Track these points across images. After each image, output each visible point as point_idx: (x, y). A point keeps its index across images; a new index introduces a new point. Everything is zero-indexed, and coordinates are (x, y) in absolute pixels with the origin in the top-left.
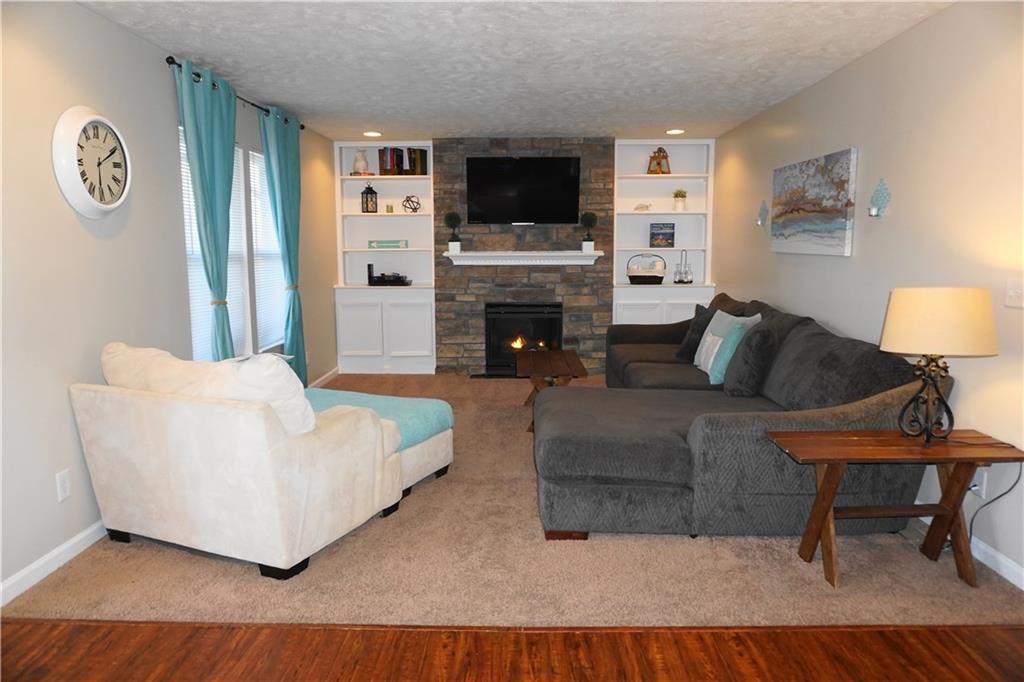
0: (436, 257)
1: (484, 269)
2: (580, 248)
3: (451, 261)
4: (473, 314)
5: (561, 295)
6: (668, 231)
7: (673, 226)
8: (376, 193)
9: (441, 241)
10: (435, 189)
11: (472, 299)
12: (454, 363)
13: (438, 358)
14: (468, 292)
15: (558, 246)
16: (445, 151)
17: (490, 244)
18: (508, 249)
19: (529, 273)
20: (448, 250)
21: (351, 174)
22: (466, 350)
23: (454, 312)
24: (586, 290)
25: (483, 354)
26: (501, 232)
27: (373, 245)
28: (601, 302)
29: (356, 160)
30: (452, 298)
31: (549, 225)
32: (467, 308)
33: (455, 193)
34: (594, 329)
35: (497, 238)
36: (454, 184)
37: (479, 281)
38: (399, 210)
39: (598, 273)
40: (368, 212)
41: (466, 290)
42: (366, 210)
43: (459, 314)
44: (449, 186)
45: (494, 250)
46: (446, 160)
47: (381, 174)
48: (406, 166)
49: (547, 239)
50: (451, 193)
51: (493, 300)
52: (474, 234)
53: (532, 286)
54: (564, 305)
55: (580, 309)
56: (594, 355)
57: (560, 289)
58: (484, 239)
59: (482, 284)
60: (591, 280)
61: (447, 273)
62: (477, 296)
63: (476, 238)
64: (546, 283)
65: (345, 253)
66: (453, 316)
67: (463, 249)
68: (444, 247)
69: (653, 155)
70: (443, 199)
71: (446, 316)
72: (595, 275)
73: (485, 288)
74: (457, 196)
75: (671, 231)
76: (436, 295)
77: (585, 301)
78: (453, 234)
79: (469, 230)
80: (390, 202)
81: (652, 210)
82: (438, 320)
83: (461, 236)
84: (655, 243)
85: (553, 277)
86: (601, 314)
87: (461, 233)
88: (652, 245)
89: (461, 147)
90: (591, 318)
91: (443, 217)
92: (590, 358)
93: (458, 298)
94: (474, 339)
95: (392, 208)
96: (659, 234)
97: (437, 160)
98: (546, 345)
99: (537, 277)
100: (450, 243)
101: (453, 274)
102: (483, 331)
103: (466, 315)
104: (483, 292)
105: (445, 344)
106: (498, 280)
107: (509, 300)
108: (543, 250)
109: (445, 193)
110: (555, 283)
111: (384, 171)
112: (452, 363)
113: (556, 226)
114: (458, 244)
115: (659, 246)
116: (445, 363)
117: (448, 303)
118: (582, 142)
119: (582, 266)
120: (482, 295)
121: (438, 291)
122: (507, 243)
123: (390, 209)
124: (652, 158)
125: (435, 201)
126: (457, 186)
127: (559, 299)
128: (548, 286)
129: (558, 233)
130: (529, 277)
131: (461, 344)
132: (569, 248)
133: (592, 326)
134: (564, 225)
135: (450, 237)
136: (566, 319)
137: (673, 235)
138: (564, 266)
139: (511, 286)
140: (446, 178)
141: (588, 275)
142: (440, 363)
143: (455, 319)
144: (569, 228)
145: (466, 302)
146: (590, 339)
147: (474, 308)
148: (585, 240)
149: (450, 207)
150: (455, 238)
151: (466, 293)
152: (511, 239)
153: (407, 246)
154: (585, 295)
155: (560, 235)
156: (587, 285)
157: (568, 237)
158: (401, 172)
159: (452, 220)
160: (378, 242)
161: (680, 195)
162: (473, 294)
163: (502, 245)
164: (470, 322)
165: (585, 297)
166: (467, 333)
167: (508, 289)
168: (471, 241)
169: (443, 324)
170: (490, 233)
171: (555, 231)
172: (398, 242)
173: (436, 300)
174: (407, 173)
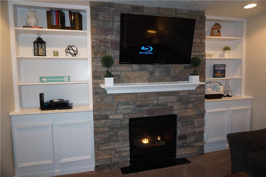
0: (94, 89)
1: (128, 96)
2: (187, 79)
3: (106, 91)
4: (121, 128)
5: (177, 110)
6: (223, 68)
7: (224, 66)
8: (45, 43)
9: (97, 77)
10: (92, 39)
11: (121, 117)
12: (109, 162)
13: (96, 161)
14: (118, 112)
15: (175, 79)
16: (100, 11)
17: (133, 78)
18: (145, 82)
19: (158, 97)
20: (104, 83)
21: (24, 27)
22: (116, 152)
23: (108, 126)
24: (190, 106)
25: (128, 153)
26: (140, 70)
27: (43, 79)
28: (198, 113)
29: (28, 17)
30: (107, 117)
31: (170, 65)
32: (118, 123)
33: (108, 42)
34: (195, 129)
35: (137, 74)
36: (106, 35)
37: (125, 104)
38: (62, 54)
39: (197, 94)
40: (38, 55)
41: (116, 111)
42: (37, 53)
43: (111, 128)
44: (103, 37)
45: (135, 81)
46: (101, 18)
47: (48, 28)
48: (68, 24)
49: (169, 74)
50: (105, 42)
51: (135, 116)
52: (121, 71)
53: (159, 105)
54: (178, 116)
55: (187, 117)
56: (195, 144)
57: (176, 106)
58: (128, 74)
59: (128, 107)
60: (194, 100)
61: (102, 100)
62: (124, 114)
63: (122, 75)
64: (167, 103)
65: (20, 87)
66: (107, 129)
67: (116, 82)
68: (99, 81)
69: (213, 27)
70: (99, 46)
71: (101, 130)
72: (195, 96)
73: (129, 108)
74: (109, 45)
75: (224, 69)
76: (94, 116)
77: (190, 112)
78: (108, 72)
79: (118, 68)
80: (56, 49)
81: (213, 57)
82: (96, 133)
83: (113, 73)
84: (217, 75)
85: (172, 98)
86: (199, 119)
87: (113, 71)
88: (214, 77)
89: (111, 9)
90: (193, 122)
91: (100, 59)
92: (193, 146)
93: (111, 117)
94: (122, 144)
95: (57, 53)
96: (218, 70)
97: (94, 17)
98: (161, 138)
99: (162, 99)
100: (106, 79)
101: (107, 100)
102: (128, 138)
103: (116, 128)
104: (128, 111)
105: (102, 150)
106: (138, 103)
107: (145, 116)
108: (166, 81)
109: (100, 41)
110: (173, 102)
111: (50, 26)
112: (107, 163)
113: (174, 65)
114: (112, 79)
115: (218, 77)
116: (103, 163)
117: (104, 121)
118: (188, 13)
119: (188, 91)
120: (128, 114)
121: (95, 113)
122: (144, 78)
123: (56, 54)
124: (212, 28)
125: (93, 47)
126: (109, 37)
127: (175, 112)
128: (169, 105)
129: (174, 70)
130: (157, 100)
131: (113, 149)
132: (181, 79)
133: (194, 127)
134: (178, 65)
135: (106, 74)
136: (179, 124)
137: (224, 70)
138: (178, 92)
139: (146, 106)
140: (100, 31)
141: (191, 96)
142: (97, 164)
143: (109, 131)
144: (181, 67)
145: (117, 119)
146: (193, 135)
147: (122, 123)
148: (191, 75)
149: (104, 52)
150: (109, 75)
151: (116, 113)
152: (146, 74)
153: (69, 80)
154: (190, 108)
155: (176, 72)
156: (191, 103)
157: (180, 73)
158: (64, 28)
159: (107, 62)
160: (47, 78)
161: (226, 49)
162: (121, 113)
163: (141, 79)
164: (119, 133)
165: (190, 110)
166: (118, 141)
167: (144, 108)
168: (119, 76)
169: (100, 136)
170: (133, 71)
171: (173, 69)
172: (63, 77)
173: (95, 119)
174: (68, 28)
